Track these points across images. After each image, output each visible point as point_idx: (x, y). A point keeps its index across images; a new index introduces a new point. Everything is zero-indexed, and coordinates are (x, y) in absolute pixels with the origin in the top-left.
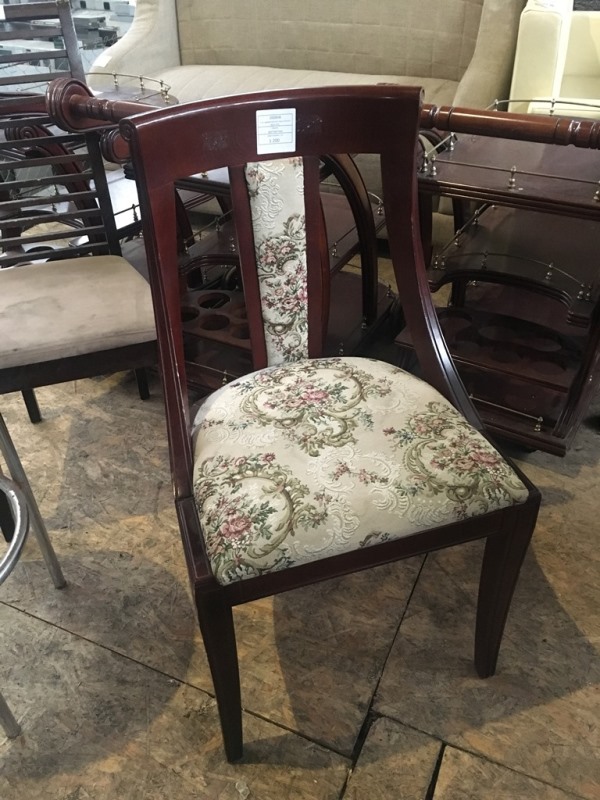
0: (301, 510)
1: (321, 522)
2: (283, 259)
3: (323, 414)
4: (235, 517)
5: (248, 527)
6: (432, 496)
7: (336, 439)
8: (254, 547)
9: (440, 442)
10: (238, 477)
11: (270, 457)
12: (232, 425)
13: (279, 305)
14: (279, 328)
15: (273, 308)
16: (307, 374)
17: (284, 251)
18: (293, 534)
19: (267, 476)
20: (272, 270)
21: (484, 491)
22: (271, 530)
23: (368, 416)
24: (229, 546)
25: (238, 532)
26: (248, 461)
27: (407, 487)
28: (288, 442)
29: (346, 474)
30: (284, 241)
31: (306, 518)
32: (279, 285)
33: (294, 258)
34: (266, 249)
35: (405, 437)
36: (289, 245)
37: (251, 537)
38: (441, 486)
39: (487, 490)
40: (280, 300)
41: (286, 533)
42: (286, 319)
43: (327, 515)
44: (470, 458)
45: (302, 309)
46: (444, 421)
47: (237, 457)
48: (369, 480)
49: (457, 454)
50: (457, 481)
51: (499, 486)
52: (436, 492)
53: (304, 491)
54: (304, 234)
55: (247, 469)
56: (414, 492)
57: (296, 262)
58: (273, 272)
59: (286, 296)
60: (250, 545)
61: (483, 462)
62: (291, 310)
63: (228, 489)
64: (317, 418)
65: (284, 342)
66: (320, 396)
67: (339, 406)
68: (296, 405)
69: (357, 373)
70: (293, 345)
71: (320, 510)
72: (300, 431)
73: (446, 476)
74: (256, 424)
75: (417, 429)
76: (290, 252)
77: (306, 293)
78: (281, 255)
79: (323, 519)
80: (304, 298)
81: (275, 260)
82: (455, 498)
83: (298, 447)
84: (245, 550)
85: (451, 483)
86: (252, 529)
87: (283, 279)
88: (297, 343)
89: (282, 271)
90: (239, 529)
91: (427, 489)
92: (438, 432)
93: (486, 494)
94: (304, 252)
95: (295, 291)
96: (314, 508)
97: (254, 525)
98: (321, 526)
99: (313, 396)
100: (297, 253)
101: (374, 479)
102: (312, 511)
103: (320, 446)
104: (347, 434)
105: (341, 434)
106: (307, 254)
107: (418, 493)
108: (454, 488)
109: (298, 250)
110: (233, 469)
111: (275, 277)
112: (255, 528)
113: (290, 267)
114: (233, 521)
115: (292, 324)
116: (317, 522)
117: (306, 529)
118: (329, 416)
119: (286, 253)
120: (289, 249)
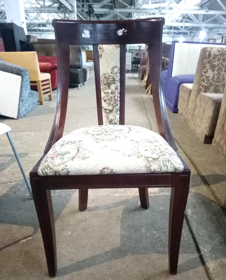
0: (80, 154)
2: (110, 83)
3: (110, 134)
4: (55, 153)
6: (136, 158)
7: (109, 140)
11: (81, 141)
18: (73, 161)
20: (106, 87)
22: (65, 158)
24: (47, 161)
26: (72, 141)
27: (127, 154)
28: (91, 139)
29: (105, 148)
30: (111, 76)
31: (81, 157)
32: (108, 93)
33: (114, 83)
34: (104, 78)
35: (137, 142)
37: (56, 159)
38: (142, 156)
39: (163, 161)
40: (109, 99)
41: (70, 160)
42: (110, 108)
43: (89, 157)
45: (117, 105)
47: (69, 140)
49: (155, 148)
50: (150, 156)
51: (169, 161)
52: (139, 157)
53: (85, 150)
54: (119, 75)
55: (70, 143)
61: (165, 153)
62: (113, 105)
63: (59, 147)
64: (107, 135)
65: (109, 117)
66: (113, 131)
67: (118, 133)
68: (102, 132)
70: (113, 119)
71: (87, 155)
72: (97, 137)
74: (84, 134)
75: (143, 141)
80: (118, 101)
81: (107, 83)
82: (147, 161)
83: (94, 140)
84: (51, 163)
85: (147, 156)
86: (58, 157)
87: (110, 91)
89: (110, 88)
90: (54, 156)
92: (151, 143)
95: (114, 97)
98: (85, 160)
99: (110, 131)
102: (84, 155)
103: (102, 141)
104: (114, 139)
106: (120, 83)
107: (131, 156)
109: (116, 80)
110: (65, 142)
111: (107, 90)
113: (113, 87)
115: (112, 110)
117: (78, 160)
119: (111, 81)
120: (113, 79)
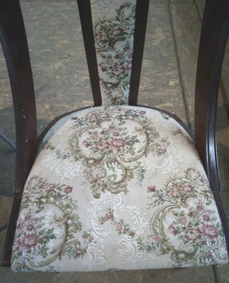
0: (71, 243)
1: (80, 256)
2: (114, 39)
3: (116, 160)
4: (31, 233)
5: (35, 245)
6: (160, 255)
7: (115, 186)
8: (34, 260)
9: (182, 209)
10: (44, 200)
11: (69, 189)
12: (58, 153)
13: (110, 71)
14: (109, 85)
15: (105, 73)
16: (119, 122)
17: (115, 33)
18: (60, 259)
19: (61, 206)
20: (105, 46)
21: (198, 258)
22: (48, 252)
23: (143, 171)
24: (20, 254)
25: (29, 246)
26: (55, 189)
27: (145, 244)
28: (85, 179)
29: (110, 221)
30: (115, 25)
31: (72, 250)
32: (110, 57)
33: (123, 39)
34: (101, 29)
35: (160, 197)
36: (119, 29)
37: (34, 253)
38: (169, 249)
39: (200, 258)
40: (111, 68)
41: (56, 257)
42: (114, 81)
43: (85, 251)
44: (198, 230)
45: (127, 75)
46: (192, 188)
47: (50, 183)
48: (122, 231)
49: (190, 223)
50: (181, 247)
51: (210, 256)
52: (164, 252)
53: (78, 227)
54: (133, 21)
55: (52, 196)
56: (149, 249)
57: (124, 43)
58: (106, 48)
59: (115, 66)
60: (32, 258)
61: (206, 234)
62: (118, 76)
63: (35, 208)
64: (111, 163)
65: (112, 94)
66: (120, 144)
67: (128, 156)
68: (102, 148)
69: (150, 129)
70: (118, 97)
71: (83, 246)
72: (96, 171)
73: (175, 241)
74: (72, 158)
75: (171, 192)
76: (120, 34)
77: (130, 66)
78: (113, 36)
79: (82, 254)
80: (129, 69)
81: (107, 39)
82: (175, 259)
83: (90, 185)
84: (28, 260)
85: (177, 248)
86: (37, 246)
87: (113, 54)
88: (121, 96)
89: (113, 48)
90: (30, 244)
91: (158, 249)
92: (184, 199)
93: (198, 261)
94: (132, 36)
95: (122, 64)
96: (79, 244)
97: (39, 244)
98: (80, 259)
99: (115, 143)
100: (125, 36)
101: (126, 230)
102: (78, 246)
103: (103, 190)
104: (124, 183)
105: (120, 182)
106: (134, 37)
107: (152, 251)
108: (177, 253)
109: (126, 33)
110: (44, 192)
111: (107, 51)
112: (39, 246)
113: (119, 46)
114: (29, 235)
115: (118, 84)
116: (78, 255)
117: (69, 258)
118: (119, 164)
119: (117, 35)
120: (119, 32)
